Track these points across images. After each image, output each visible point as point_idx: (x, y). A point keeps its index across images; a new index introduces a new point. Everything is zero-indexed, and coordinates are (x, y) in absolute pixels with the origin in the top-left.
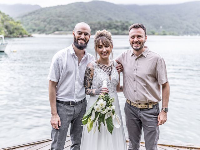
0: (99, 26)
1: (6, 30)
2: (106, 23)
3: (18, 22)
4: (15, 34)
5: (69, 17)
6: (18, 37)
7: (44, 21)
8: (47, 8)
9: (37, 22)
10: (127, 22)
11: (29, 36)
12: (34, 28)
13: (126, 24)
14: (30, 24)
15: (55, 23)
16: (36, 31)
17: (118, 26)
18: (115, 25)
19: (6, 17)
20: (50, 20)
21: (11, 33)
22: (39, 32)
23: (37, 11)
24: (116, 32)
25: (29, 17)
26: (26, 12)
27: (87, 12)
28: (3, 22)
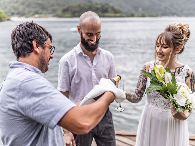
7: (23, 4)
10: (107, 4)
13: (106, 7)
14: (8, 7)
15: (34, 6)
20: (29, 3)
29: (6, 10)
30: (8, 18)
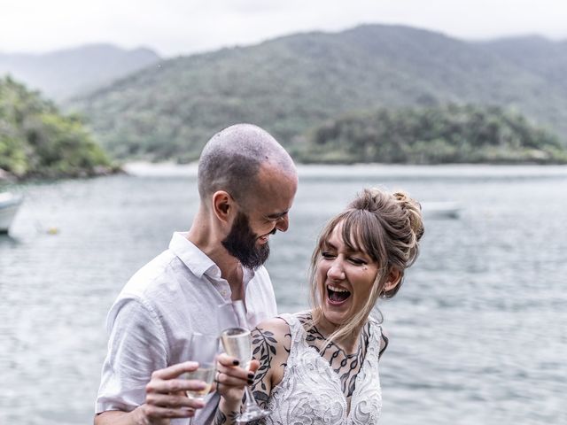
0: (382, 129)
1: (30, 150)
2: (411, 114)
3: (73, 119)
4: (63, 166)
5: (264, 92)
6: (74, 176)
7: (171, 111)
8: (181, 58)
9: (146, 116)
10: (496, 111)
11: (116, 171)
12: (134, 138)
13: (491, 119)
14: (120, 124)
15: (213, 119)
16: (141, 154)
17: (456, 129)
18: (446, 122)
19: (30, 101)
20: (195, 109)
21: (49, 160)
22: (152, 156)
23: (144, 72)
24: (450, 150)
25: (115, 96)
26: (105, 76)
27: (334, 71)
28: (19, 118)
29: (112, 136)
30: (115, 163)
